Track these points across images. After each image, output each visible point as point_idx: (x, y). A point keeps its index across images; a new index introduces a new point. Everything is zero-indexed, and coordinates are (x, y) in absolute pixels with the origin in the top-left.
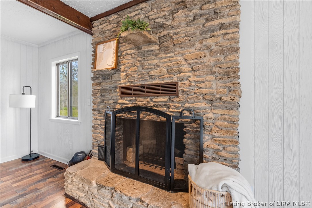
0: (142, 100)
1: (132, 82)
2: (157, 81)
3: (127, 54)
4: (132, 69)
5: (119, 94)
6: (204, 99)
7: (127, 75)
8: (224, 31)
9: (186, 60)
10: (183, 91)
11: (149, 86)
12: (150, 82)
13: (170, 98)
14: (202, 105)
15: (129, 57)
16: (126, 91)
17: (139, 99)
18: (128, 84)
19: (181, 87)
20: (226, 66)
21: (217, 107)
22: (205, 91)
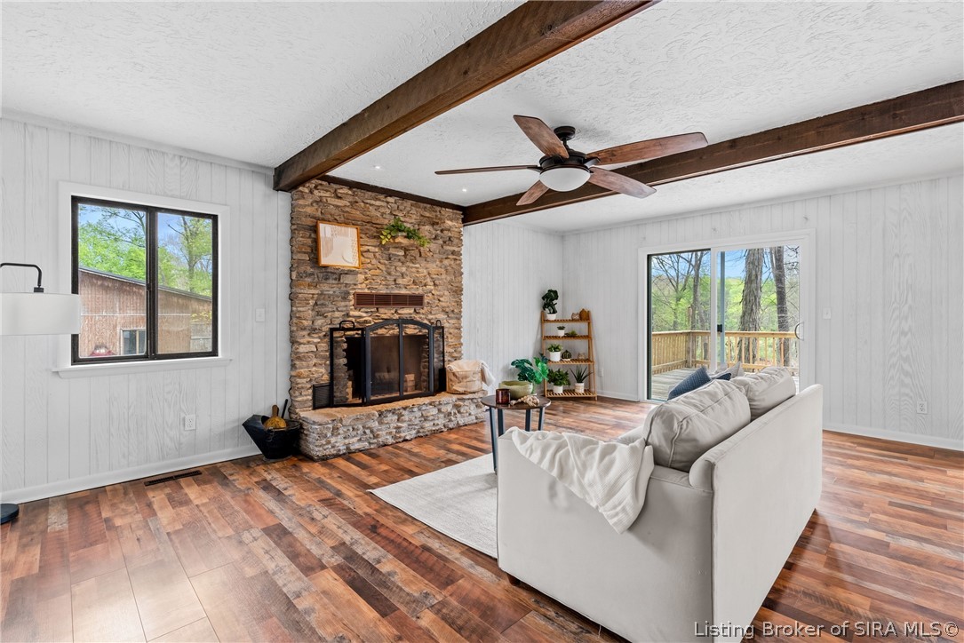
0: (386, 311)
1: (373, 289)
2: (403, 292)
3: (368, 251)
4: (373, 272)
5: (352, 303)
6: (443, 311)
7: (366, 279)
8: (454, 257)
9: (429, 274)
10: (428, 303)
11: (396, 296)
12: (396, 291)
13: (415, 310)
14: (442, 316)
15: (371, 255)
16: (362, 300)
17: (381, 310)
18: (366, 291)
19: (426, 300)
20: (456, 285)
21: (452, 318)
22: (443, 304)
